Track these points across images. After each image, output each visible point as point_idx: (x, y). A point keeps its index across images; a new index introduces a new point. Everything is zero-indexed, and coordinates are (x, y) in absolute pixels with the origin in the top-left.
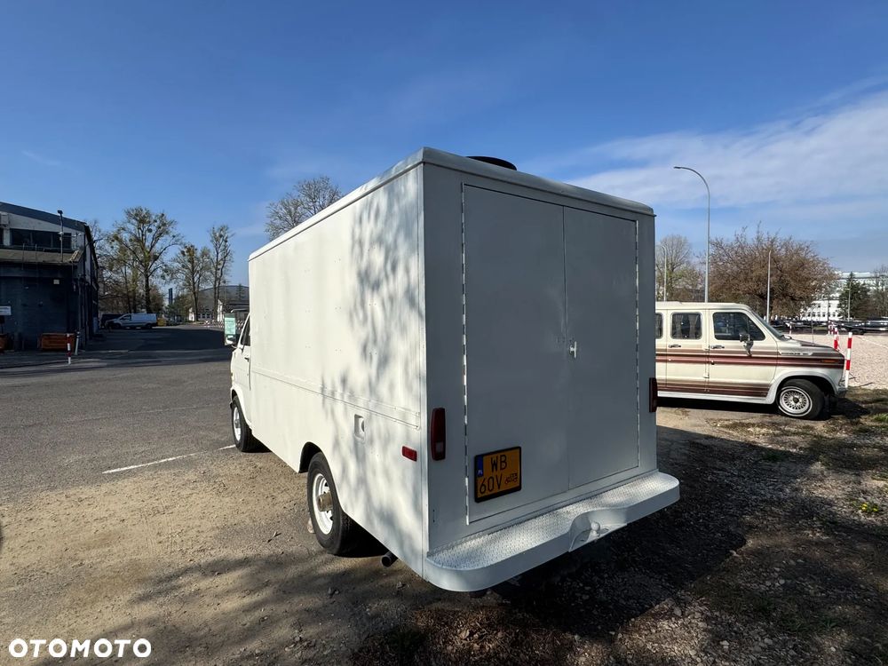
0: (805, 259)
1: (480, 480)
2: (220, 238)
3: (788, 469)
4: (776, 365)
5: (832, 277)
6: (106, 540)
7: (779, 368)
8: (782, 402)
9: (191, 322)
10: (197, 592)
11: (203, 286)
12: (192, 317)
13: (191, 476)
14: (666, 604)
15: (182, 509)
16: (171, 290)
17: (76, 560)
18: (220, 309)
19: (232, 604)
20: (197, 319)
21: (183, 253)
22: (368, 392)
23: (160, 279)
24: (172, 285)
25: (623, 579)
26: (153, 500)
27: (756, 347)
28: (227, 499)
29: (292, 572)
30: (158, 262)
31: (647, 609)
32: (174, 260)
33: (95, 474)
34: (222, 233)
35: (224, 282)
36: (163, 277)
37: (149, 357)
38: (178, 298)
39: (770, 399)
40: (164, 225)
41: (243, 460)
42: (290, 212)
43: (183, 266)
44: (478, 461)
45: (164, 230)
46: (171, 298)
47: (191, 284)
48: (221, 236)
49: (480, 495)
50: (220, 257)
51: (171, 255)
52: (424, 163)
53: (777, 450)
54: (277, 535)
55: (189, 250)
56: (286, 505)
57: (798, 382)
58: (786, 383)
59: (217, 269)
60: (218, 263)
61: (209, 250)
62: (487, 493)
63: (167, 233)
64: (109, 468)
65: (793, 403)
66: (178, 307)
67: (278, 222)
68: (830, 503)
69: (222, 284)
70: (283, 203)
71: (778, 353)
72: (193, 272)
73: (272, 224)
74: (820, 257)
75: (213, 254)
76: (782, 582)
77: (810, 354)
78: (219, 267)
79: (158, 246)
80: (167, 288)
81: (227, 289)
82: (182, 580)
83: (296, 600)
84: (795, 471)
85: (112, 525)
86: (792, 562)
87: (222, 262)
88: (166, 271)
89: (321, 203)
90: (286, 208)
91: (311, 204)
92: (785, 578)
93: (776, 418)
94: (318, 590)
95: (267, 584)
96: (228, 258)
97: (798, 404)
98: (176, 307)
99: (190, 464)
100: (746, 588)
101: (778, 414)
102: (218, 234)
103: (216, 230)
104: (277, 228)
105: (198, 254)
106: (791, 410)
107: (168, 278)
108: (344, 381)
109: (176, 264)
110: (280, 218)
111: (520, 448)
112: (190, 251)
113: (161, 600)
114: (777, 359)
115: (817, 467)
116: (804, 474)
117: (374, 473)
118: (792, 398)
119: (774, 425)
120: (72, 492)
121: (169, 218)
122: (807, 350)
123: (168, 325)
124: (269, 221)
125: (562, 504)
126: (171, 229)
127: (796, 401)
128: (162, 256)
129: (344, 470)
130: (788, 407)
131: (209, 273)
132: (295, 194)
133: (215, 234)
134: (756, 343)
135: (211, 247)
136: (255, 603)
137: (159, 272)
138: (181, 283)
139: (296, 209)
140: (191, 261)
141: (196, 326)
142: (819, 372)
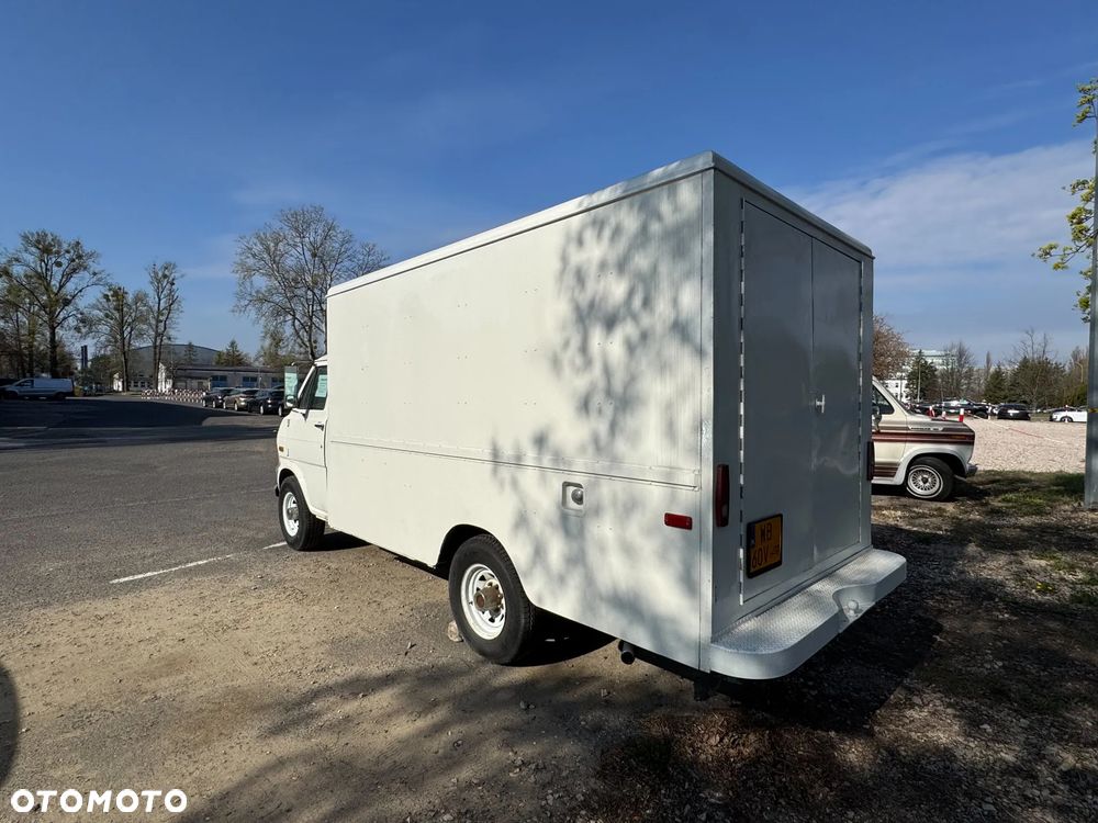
0: (879, 332)
1: (752, 551)
2: (164, 279)
3: (945, 552)
4: (906, 441)
5: (906, 355)
6: (172, 665)
7: (908, 444)
8: (911, 483)
9: (118, 392)
10: (347, 719)
11: (137, 344)
12: (118, 385)
13: (243, 581)
14: (898, 695)
15: (258, 622)
16: (85, 349)
17: (146, 693)
18: (162, 375)
19: (404, 727)
20: (126, 387)
21: (106, 297)
22: (591, 450)
23: (72, 332)
24: (89, 342)
25: (841, 671)
26: (208, 614)
27: (885, 422)
28: (316, 608)
29: (459, 686)
30: (70, 308)
31: (884, 701)
32: (94, 307)
33: (100, 584)
34: (166, 272)
35: (169, 339)
36: (77, 329)
37: (83, 436)
38: (96, 359)
39: (898, 479)
40: (80, 257)
41: (307, 560)
42: (267, 249)
43: (107, 316)
44: (750, 528)
45: (80, 266)
46: (85, 359)
47: (119, 338)
48: (165, 276)
49: (752, 570)
50: (162, 305)
51: (89, 298)
52: (714, 168)
53: (924, 533)
54: (412, 646)
55: (116, 294)
56: (401, 611)
57: (929, 460)
58: (916, 461)
59: (158, 321)
60: (160, 313)
61: (146, 295)
62: (758, 567)
63: (85, 268)
64: (117, 577)
65: (921, 483)
66: (99, 371)
67: (251, 261)
68: (1002, 585)
69: (166, 341)
70: (258, 237)
71: (907, 429)
72: (121, 324)
73: (242, 264)
74: (895, 331)
75: (152, 300)
76: (1000, 664)
77: (941, 429)
78: (161, 318)
79: (70, 287)
80: (80, 345)
81: (172, 349)
82: (317, 705)
83: (485, 719)
84: (952, 553)
85: (168, 647)
86: (999, 643)
87: (165, 312)
88: (83, 321)
89: (312, 239)
90: (262, 244)
91: (298, 240)
92: (1002, 660)
93: (904, 500)
94: (505, 704)
95: (435, 704)
96: (175, 306)
97: (927, 484)
98: (94, 371)
99: (232, 567)
100: (969, 673)
101: (905, 496)
102: (160, 274)
103: (158, 267)
104: (249, 269)
105: (130, 298)
106: (919, 491)
107: (84, 330)
108: (540, 441)
109: (96, 312)
110: (254, 256)
111: (781, 516)
112: (118, 294)
113: (303, 731)
114: (907, 434)
115: (972, 549)
116: (962, 556)
117: (602, 549)
118: (920, 478)
119: (904, 507)
120: (78, 608)
121: (87, 248)
122: (937, 425)
123: (85, 395)
124: (237, 259)
125: (809, 582)
126: (91, 263)
127: (925, 481)
128: (77, 300)
129: (539, 552)
130: (917, 488)
131: (145, 327)
132: (277, 225)
133: (156, 274)
134: (885, 417)
135: (151, 291)
136: (434, 725)
137: (72, 322)
138: (103, 339)
139: (277, 244)
140: (119, 309)
141: (126, 396)
142: (948, 448)
